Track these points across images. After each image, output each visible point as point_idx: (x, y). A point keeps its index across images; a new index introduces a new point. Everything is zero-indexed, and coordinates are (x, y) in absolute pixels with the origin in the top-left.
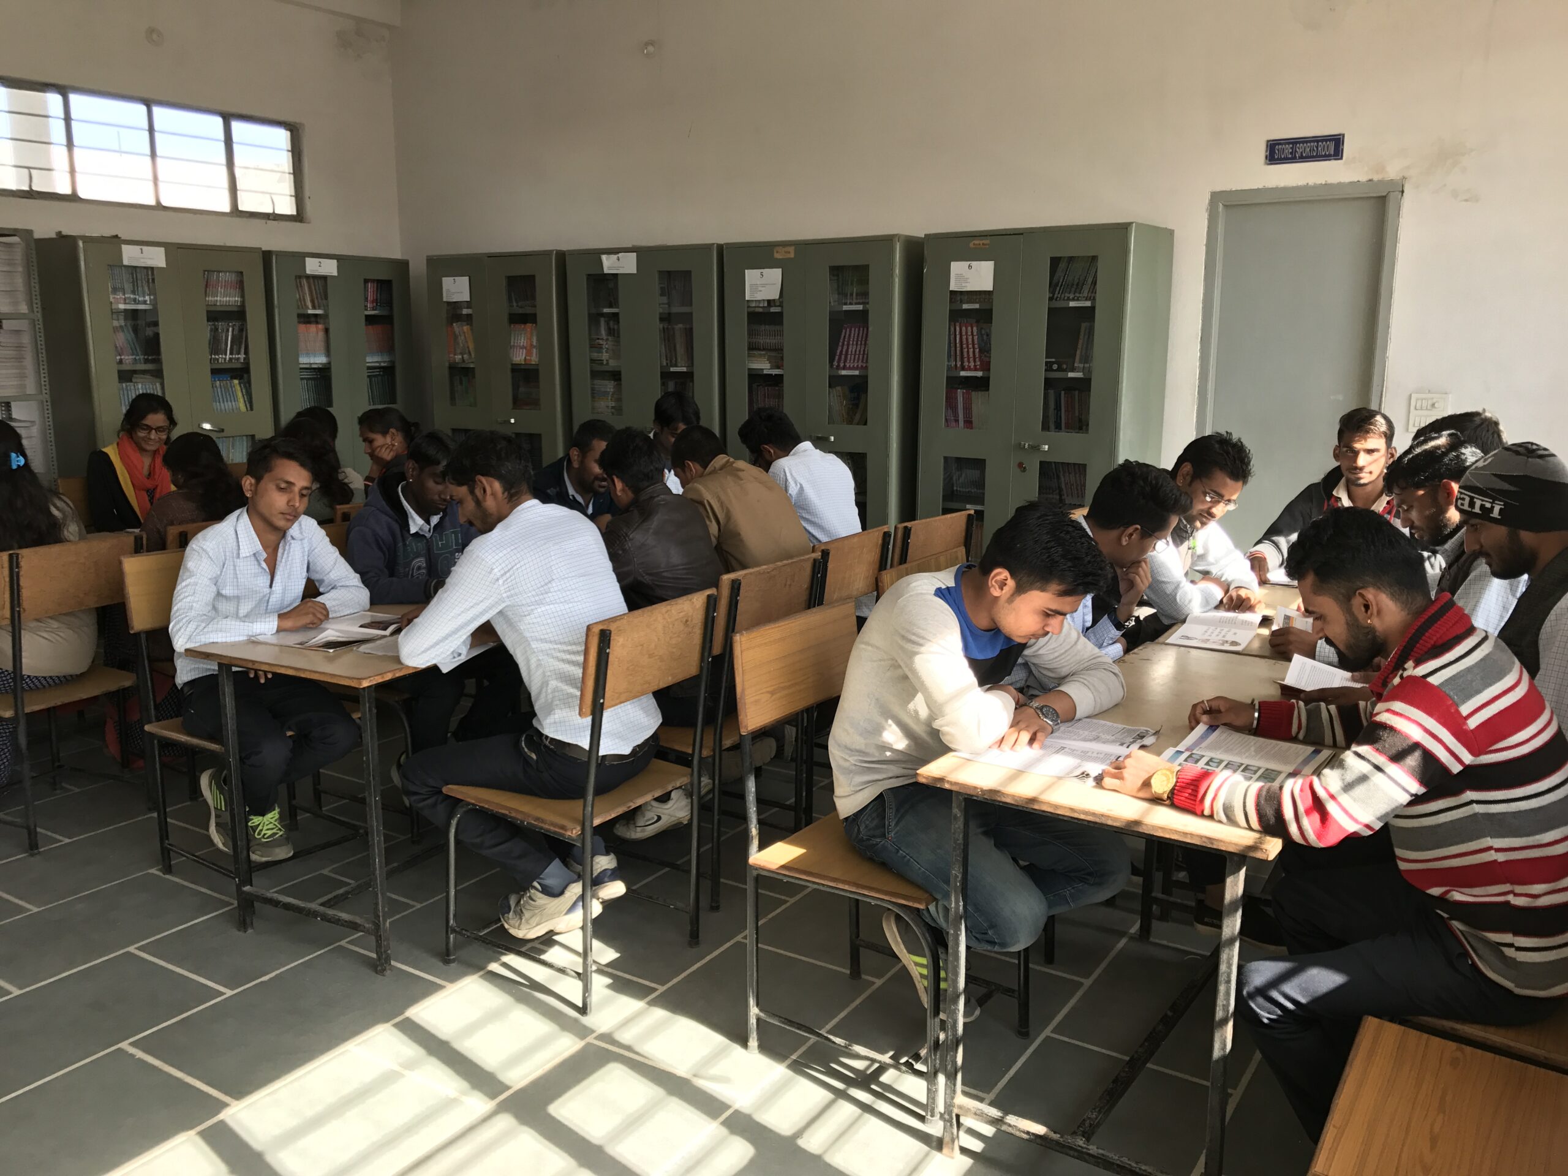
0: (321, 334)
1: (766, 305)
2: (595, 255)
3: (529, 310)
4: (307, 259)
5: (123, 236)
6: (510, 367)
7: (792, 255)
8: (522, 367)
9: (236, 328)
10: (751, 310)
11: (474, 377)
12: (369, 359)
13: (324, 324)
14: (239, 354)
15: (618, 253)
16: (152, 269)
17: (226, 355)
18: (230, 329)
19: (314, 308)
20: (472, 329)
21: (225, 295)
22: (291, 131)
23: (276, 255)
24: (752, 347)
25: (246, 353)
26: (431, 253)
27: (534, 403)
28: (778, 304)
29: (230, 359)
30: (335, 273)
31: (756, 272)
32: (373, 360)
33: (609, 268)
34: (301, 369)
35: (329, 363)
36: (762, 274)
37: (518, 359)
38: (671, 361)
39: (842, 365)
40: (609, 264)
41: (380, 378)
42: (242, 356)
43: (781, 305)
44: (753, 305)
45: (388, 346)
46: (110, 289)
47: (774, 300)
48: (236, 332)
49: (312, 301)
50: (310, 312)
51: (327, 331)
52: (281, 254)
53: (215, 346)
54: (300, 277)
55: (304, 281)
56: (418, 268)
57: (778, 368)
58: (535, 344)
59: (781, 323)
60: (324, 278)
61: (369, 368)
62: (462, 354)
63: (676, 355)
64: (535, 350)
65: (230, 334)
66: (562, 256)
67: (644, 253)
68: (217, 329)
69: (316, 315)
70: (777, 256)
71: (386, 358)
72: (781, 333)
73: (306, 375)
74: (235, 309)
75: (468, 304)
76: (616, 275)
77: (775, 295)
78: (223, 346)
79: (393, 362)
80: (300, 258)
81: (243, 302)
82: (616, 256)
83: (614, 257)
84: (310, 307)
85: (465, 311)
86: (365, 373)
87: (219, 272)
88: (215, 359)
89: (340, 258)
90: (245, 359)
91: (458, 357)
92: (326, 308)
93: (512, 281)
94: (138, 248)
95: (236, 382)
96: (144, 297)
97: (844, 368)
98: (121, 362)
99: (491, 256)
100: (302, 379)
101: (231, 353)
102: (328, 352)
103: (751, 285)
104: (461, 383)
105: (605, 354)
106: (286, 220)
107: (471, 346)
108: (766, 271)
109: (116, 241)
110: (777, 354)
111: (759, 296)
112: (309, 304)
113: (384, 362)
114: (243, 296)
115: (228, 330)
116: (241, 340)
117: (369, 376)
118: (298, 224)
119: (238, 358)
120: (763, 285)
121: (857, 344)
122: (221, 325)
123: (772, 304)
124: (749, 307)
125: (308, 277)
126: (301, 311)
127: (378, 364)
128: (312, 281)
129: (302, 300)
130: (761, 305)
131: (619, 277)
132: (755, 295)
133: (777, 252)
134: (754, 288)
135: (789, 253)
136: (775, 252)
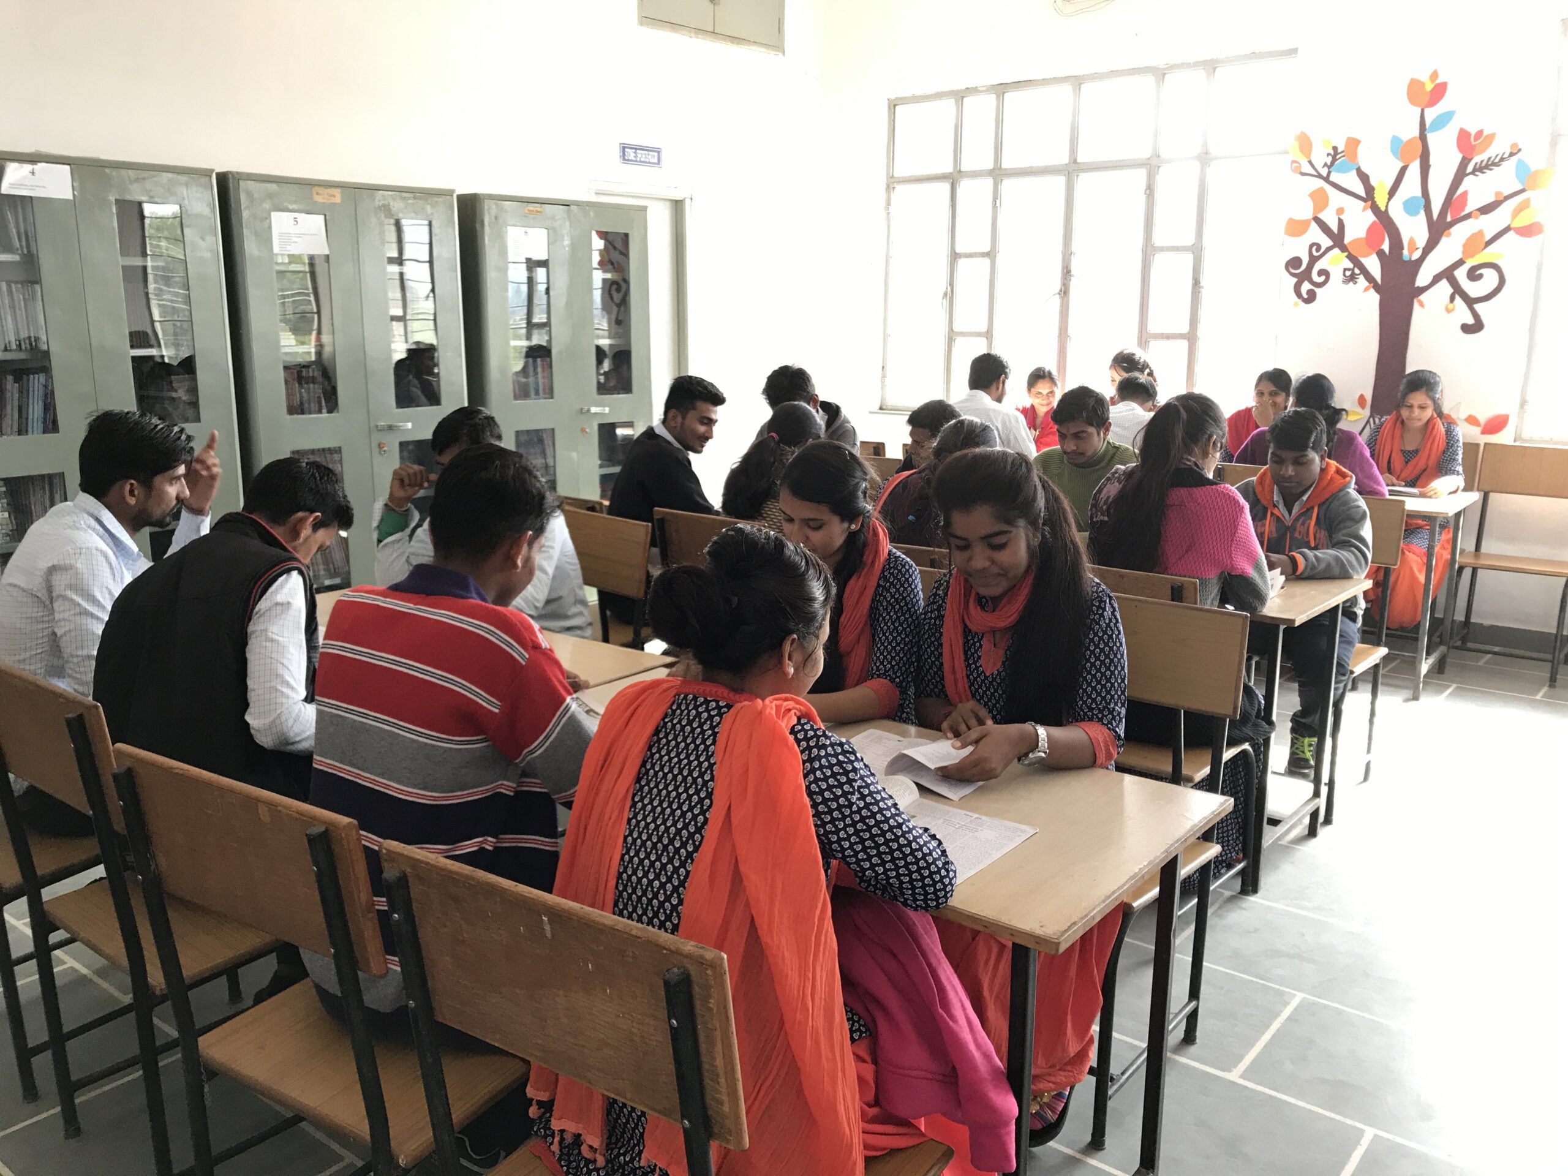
7: (338, 200)
10: (275, 266)
31: (287, 217)
33: (12, 186)
36: (296, 220)
44: (278, 260)
70: (319, 198)
83: (28, 167)
103: (281, 234)
108: (301, 216)
120: (300, 235)
124: (273, 262)
132: (288, 248)
133: (317, 194)
134: (286, 238)
135: (334, 196)
136: (315, 194)
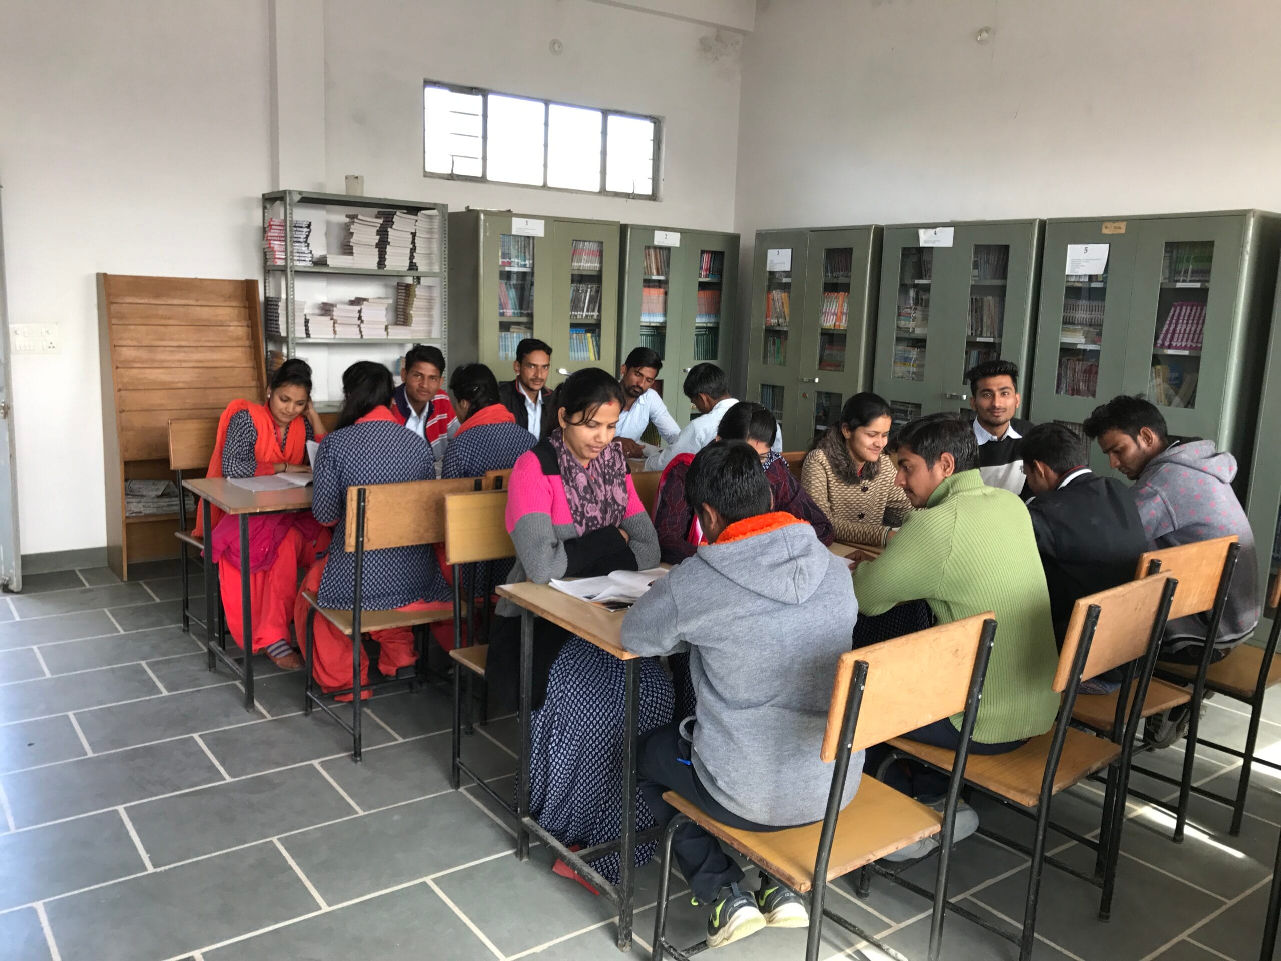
0: (661, 297)
1: (1087, 279)
2: (913, 230)
3: (842, 280)
4: (656, 232)
5: (515, 211)
6: (819, 331)
7: (1123, 231)
8: (831, 332)
9: (594, 290)
10: (1070, 284)
11: (786, 339)
12: (698, 320)
13: (664, 288)
14: (594, 311)
15: (935, 227)
16: (533, 238)
17: (583, 312)
18: (589, 290)
19: (658, 274)
20: (789, 297)
21: (587, 262)
22: (655, 123)
23: (632, 229)
24: (1068, 322)
25: (600, 311)
26: (760, 228)
27: (838, 366)
28: (1101, 279)
29: (587, 316)
30: (678, 245)
31: (1080, 248)
32: (701, 321)
33: (925, 242)
34: (642, 326)
35: (665, 322)
36: (1086, 249)
37: (828, 324)
38: (976, 331)
39: (1167, 344)
40: (926, 239)
41: (705, 336)
42: (596, 314)
43: (1105, 280)
44: (1073, 279)
45: (715, 309)
46: (500, 254)
47: (1097, 276)
48: (593, 293)
49: (657, 269)
50: (655, 277)
51: (666, 294)
52: (635, 227)
53: (576, 305)
54: (649, 248)
55: (652, 252)
56: (747, 241)
57: (1094, 343)
58: (845, 311)
59: (1103, 299)
60: (668, 249)
61: (697, 328)
62: (778, 318)
63: (982, 325)
64: (844, 317)
65: (588, 294)
66: (880, 231)
67: (961, 228)
68: (579, 290)
69: (659, 281)
70: (1105, 231)
71: (712, 320)
72: (1102, 310)
73: (645, 331)
74: (594, 273)
75: (787, 274)
76: (932, 248)
77: (1099, 270)
78: (582, 305)
79: (717, 323)
80: (650, 230)
81: (601, 268)
82: (933, 231)
83: (932, 231)
84: (655, 273)
85: (784, 280)
86: (694, 332)
87: (585, 241)
88: (575, 315)
89: (682, 232)
90: (598, 316)
91: (774, 321)
92: (667, 274)
93: (830, 253)
94: (524, 220)
95: (589, 335)
96: (525, 261)
97: (1170, 347)
98: (502, 315)
99: (813, 230)
100: (642, 335)
101: (588, 311)
102: (665, 314)
103: (1073, 261)
104: (774, 343)
105: (911, 323)
106: (642, 199)
107: (787, 311)
108: (1091, 247)
109: (509, 214)
110: (1096, 329)
111: (1081, 271)
112: (654, 271)
113: (710, 323)
114: (601, 262)
115: (587, 291)
116: (596, 301)
117: (696, 335)
118: (652, 202)
119: (592, 316)
120: (1087, 261)
121: (1187, 324)
122: (582, 287)
123: (1094, 279)
124: (1068, 281)
125: (655, 248)
126: (647, 277)
127: (705, 325)
128: (658, 251)
129: (648, 268)
130: (1082, 280)
131: (934, 251)
132: (1077, 270)
133: (1106, 227)
134: (1076, 263)
135: (1120, 228)
136: (1104, 227)
